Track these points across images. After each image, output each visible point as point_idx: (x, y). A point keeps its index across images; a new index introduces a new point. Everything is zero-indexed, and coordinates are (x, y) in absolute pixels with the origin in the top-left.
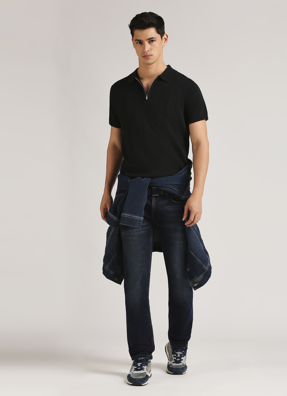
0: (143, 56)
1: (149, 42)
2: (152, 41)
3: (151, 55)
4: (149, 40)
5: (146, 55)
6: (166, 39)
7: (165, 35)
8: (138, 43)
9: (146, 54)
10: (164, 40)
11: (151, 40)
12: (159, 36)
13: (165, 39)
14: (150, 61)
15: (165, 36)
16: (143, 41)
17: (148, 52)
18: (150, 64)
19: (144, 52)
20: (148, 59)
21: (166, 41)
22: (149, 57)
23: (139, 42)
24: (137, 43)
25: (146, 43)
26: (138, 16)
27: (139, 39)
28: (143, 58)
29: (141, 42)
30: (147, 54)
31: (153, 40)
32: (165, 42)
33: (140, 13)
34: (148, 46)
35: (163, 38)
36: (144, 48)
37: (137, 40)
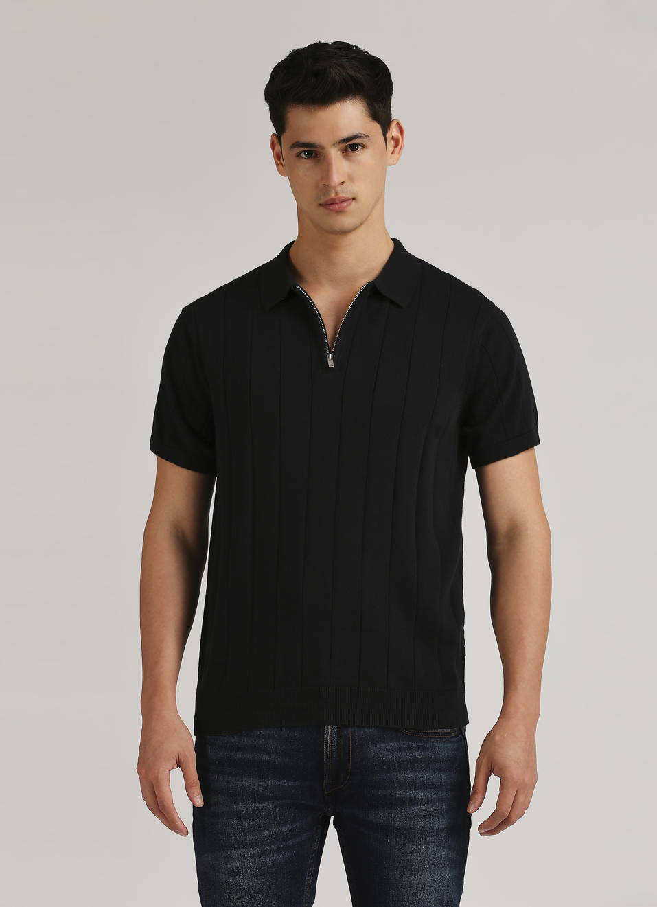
0: (322, 201)
1: (345, 152)
2: (354, 148)
3: (349, 196)
4: (343, 145)
5: (332, 199)
6: (397, 142)
7: (393, 125)
8: (303, 155)
9: (333, 195)
10: (391, 144)
11: (351, 145)
12: (376, 127)
13: (393, 143)
14: (346, 221)
15: (393, 131)
16: (322, 148)
17: (339, 188)
18: (345, 232)
19: (327, 188)
20: (341, 212)
21: (398, 149)
22: (345, 204)
23: (305, 152)
24: (299, 155)
25: (334, 154)
26: (296, 55)
27: (306, 139)
28: (322, 208)
29: (313, 152)
30: (336, 193)
31: (358, 145)
32: (393, 152)
33: (303, 44)
34: (340, 166)
35: (389, 135)
36: (327, 173)
37: (298, 144)
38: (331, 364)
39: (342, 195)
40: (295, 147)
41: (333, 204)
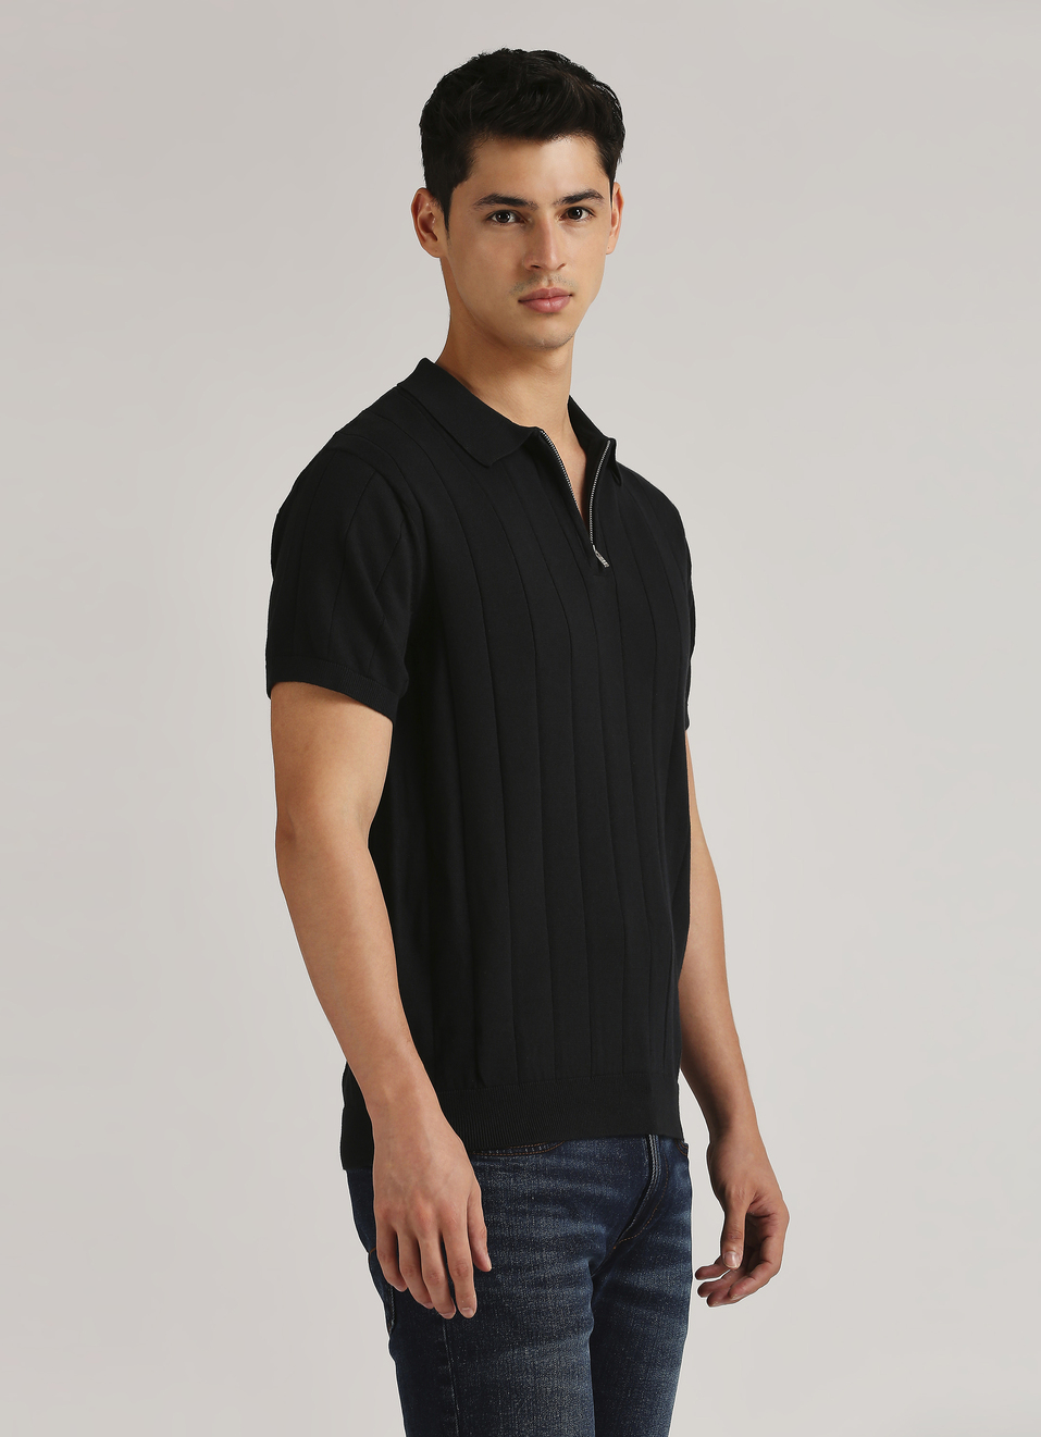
0: (527, 291)
3: (567, 290)
5: (543, 290)
9: (544, 284)
14: (557, 329)
16: (534, 206)
18: (551, 347)
20: (552, 313)
22: (560, 302)
23: (498, 214)
24: (488, 218)
25: (549, 216)
28: (523, 306)
31: (581, 209)
34: (565, 245)
37: (495, 199)
39: (558, 285)
40: (488, 203)
41: (543, 299)
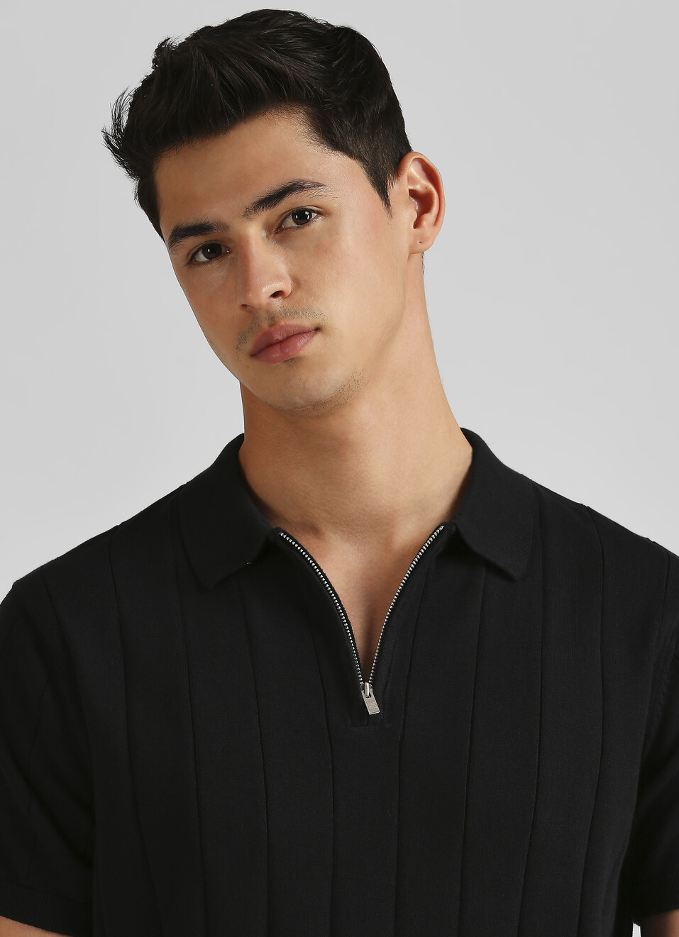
0: (251, 345)
1: (277, 231)
2: (302, 216)
4: (270, 216)
6: (424, 202)
7: (410, 164)
8: (202, 258)
10: (407, 212)
11: (291, 211)
13: (414, 203)
15: (413, 179)
19: (251, 314)
20: (293, 361)
21: (429, 218)
22: (300, 342)
23: (204, 248)
24: (191, 259)
28: (257, 362)
30: (272, 320)
32: (417, 224)
35: (399, 189)
38: (373, 707)
39: (287, 323)
41: (273, 345)
